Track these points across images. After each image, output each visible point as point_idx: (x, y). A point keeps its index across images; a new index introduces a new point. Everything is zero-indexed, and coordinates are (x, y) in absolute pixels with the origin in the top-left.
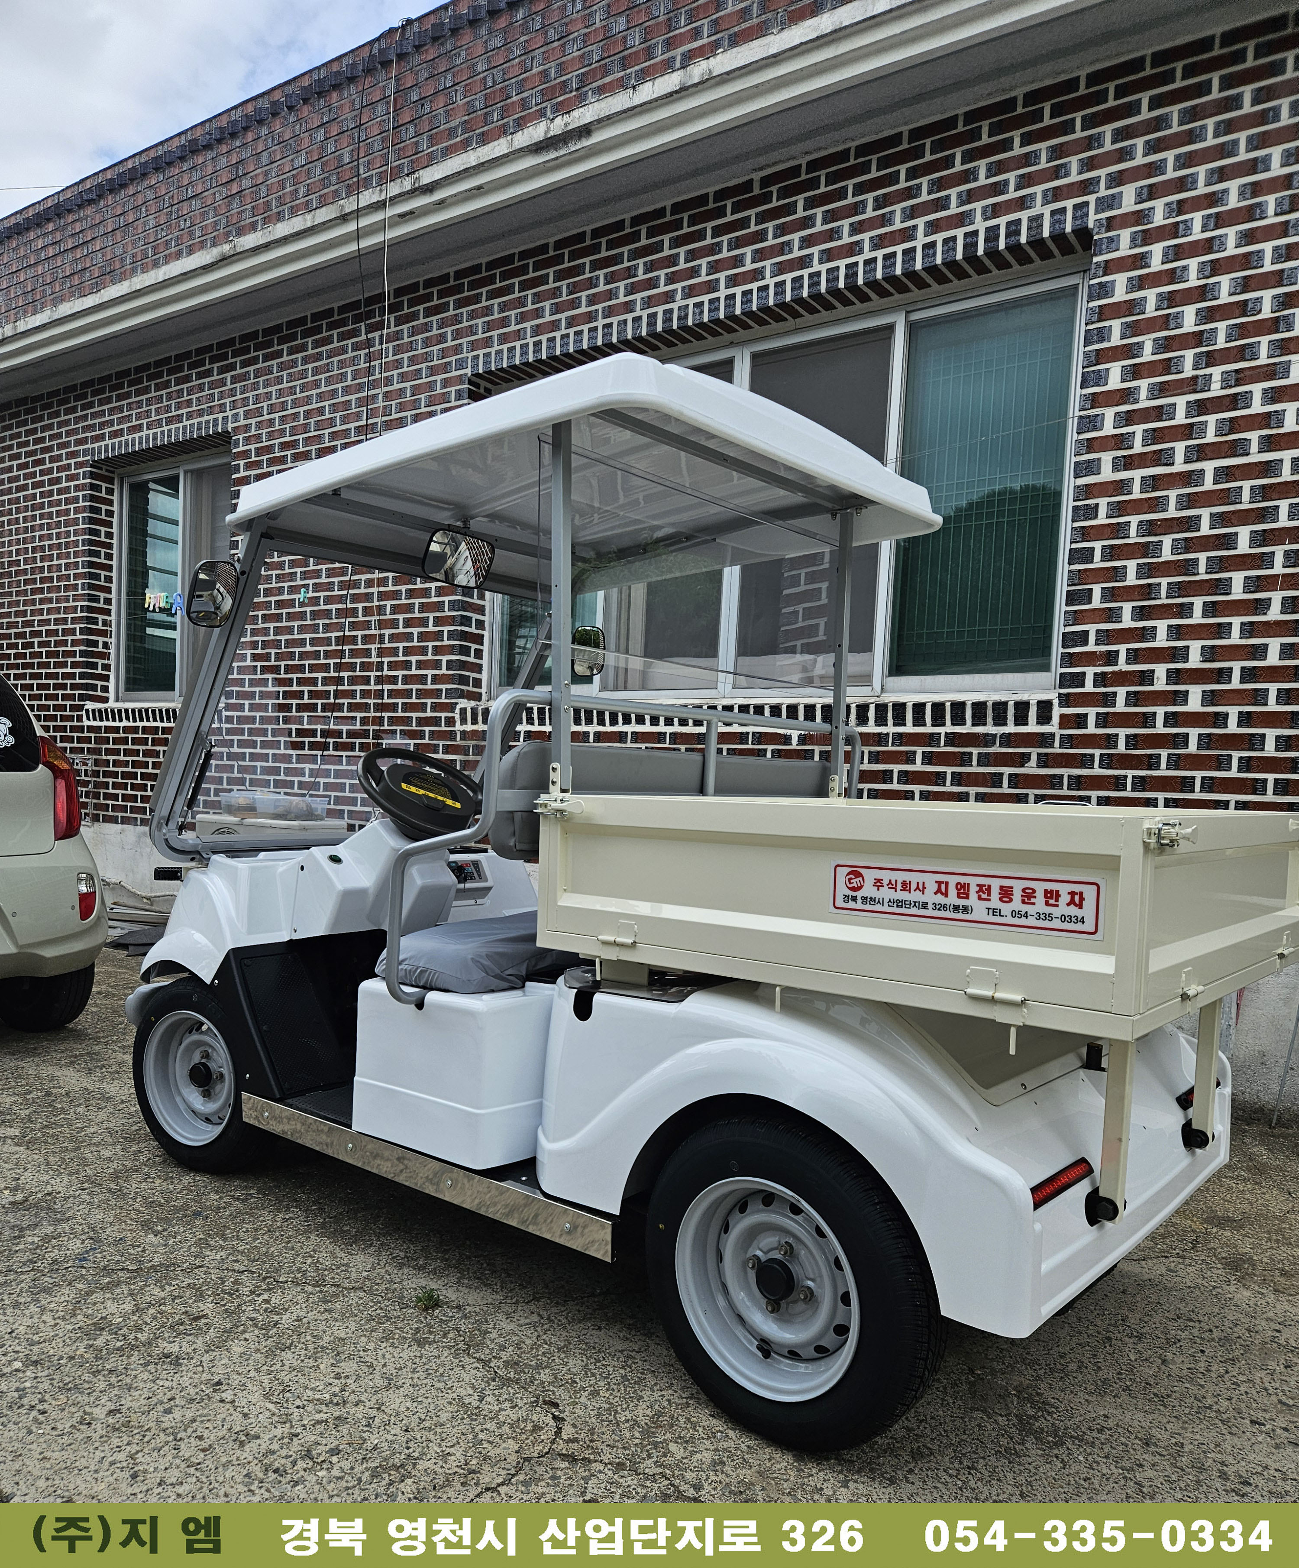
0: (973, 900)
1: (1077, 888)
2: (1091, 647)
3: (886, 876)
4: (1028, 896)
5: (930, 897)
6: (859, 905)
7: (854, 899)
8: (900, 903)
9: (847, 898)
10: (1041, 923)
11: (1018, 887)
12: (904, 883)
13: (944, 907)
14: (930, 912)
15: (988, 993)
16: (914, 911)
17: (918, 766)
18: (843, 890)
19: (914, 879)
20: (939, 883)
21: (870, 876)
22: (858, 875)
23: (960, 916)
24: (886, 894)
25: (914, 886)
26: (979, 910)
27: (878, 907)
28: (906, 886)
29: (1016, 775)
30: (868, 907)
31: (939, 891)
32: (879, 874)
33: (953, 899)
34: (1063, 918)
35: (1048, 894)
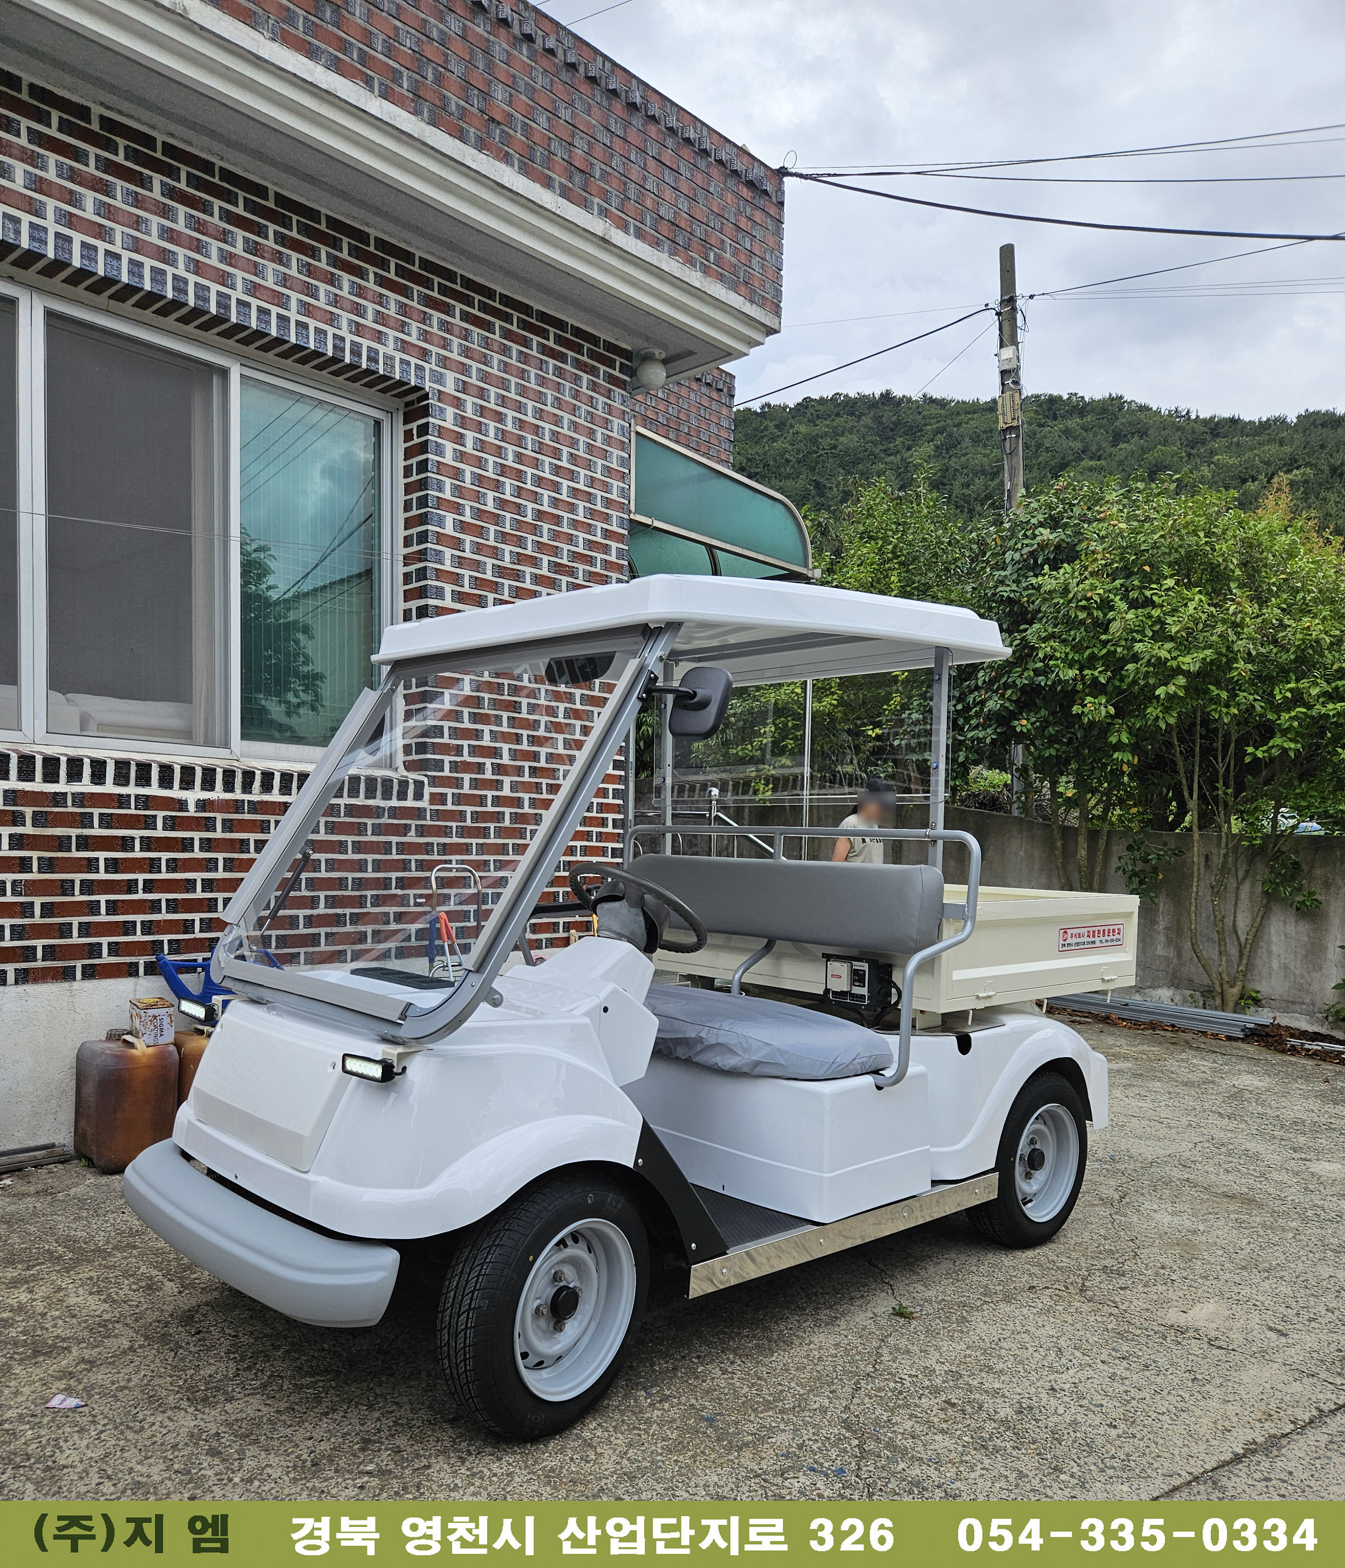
1: (1119, 927)
5: (1086, 939)
8: (1078, 944)
11: (1106, 929)
13: (1089, 943)
14: (1086, 946)
19: (1082, 931)
20: (1088, 932)
22: (1066, 933)
23: (1093, 946)
24: (1074, 940)
25: (1082, 934)
26: (1098, 941)
27: (1072, 947)
28: (1079, 935)
29: (402, 843)
30: (1069, 948)
31: (1088, 935)
32: (1072, 931)
33: (1091, 938)
35: (1113, 931)
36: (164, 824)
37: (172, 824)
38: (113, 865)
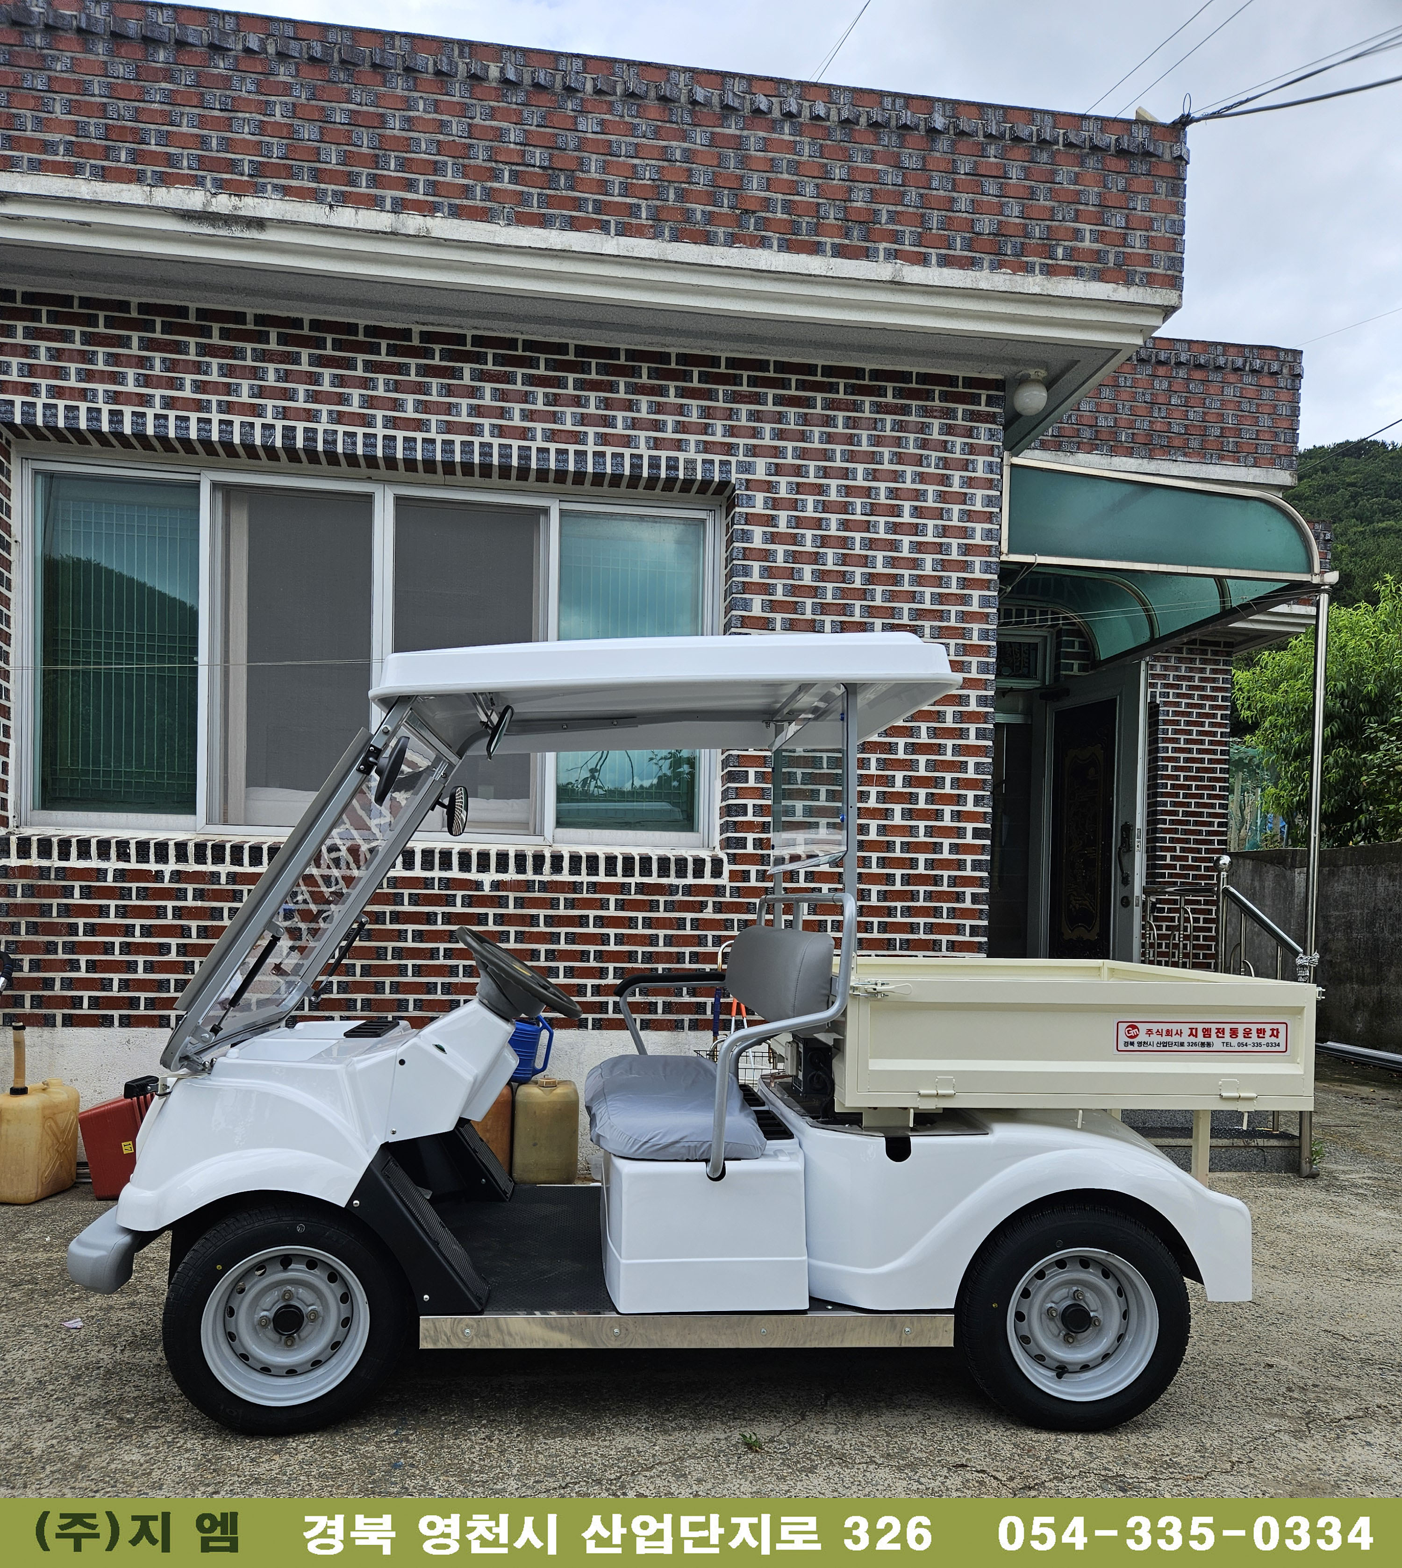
0: (1213, 1039)
1: (1275, 1026)
2: (750, 817)
3: (1155, 1027)
4: (1247, 1033)
5: (1185, 1039)
6: (1136, 1047)
7: (1132, 1044)
8: (1165, 1044)
9: (1126, 1044)
10: (1255, 1049)
11: (1241, 1028)
12: (1168, 1031)
13: (1195, 1044)
14: (1186, 1048)
15: (1236, 1095)
16: (1175, 1048)
17: (612, 912)
18: (1123, 1038)
19: (1174, 1027)
20: (1191, 1029)
21: (1143, 1028)
22: (1134, 1027)
23: (1206, 1049)
24: (1155, 1038)
25: (1174, 1032)
26: (1217, 1043)
27: (1150, 1048)
28: (1169, 1033)
29: (697, 919)
30: (1142, 1048)
31: (1191, 1034)
32: (1149, 1026)
33: (1201, 1038)
34: (1267, 1045)
35: (1259, 1031)
36: (463, 901)
37: (469, 901)
38: (419, 936)
